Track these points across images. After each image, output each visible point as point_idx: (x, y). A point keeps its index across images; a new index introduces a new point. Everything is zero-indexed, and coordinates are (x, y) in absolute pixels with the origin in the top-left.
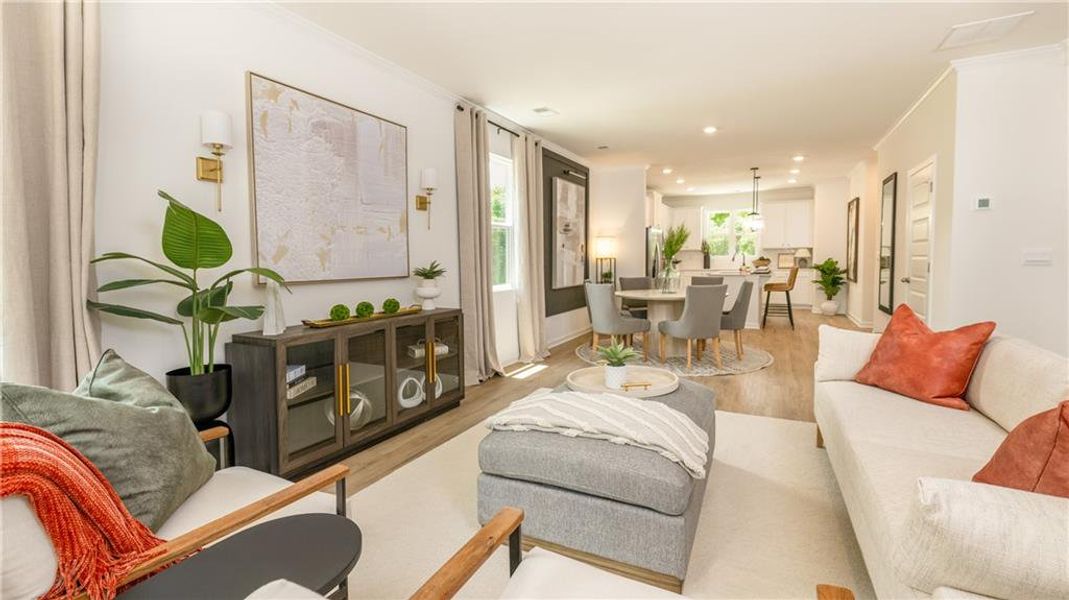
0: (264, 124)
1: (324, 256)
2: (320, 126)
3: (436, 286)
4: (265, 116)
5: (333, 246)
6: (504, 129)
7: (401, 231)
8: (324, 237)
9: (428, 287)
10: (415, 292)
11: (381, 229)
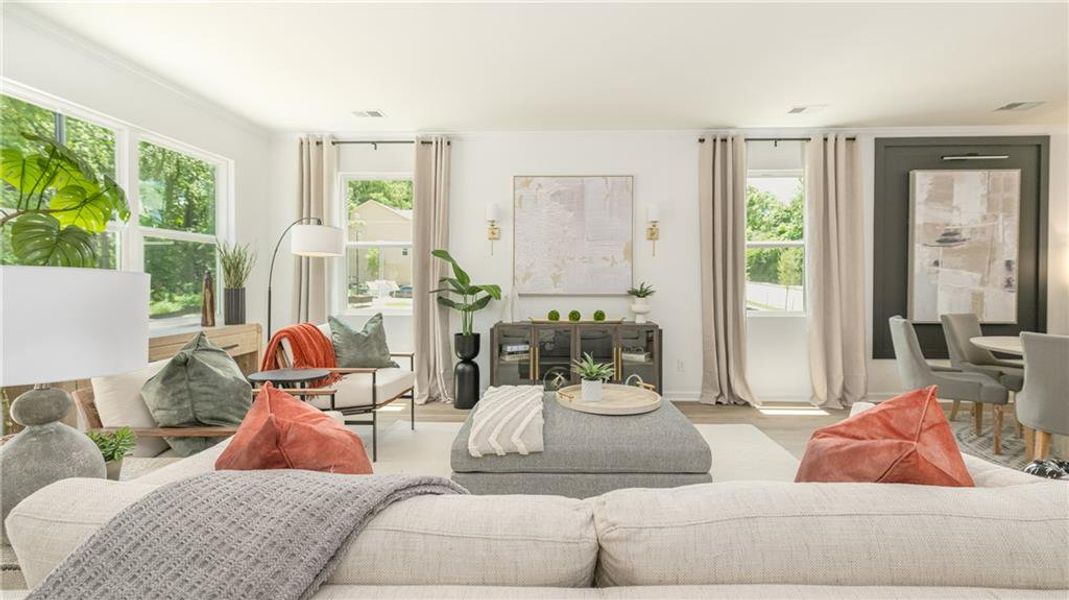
0: (520, 203)
1: (556, 278)
2: (557, 195)
3: (647, 303)
4: (521, 197)
5: (562, 272)
6: (780, 139)
7: (625, 259)
8: (556, 266)
9: (639, 304)
10: (630, 308)
11: (604, 258)
